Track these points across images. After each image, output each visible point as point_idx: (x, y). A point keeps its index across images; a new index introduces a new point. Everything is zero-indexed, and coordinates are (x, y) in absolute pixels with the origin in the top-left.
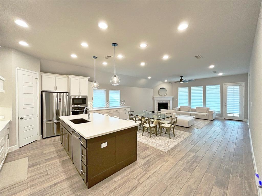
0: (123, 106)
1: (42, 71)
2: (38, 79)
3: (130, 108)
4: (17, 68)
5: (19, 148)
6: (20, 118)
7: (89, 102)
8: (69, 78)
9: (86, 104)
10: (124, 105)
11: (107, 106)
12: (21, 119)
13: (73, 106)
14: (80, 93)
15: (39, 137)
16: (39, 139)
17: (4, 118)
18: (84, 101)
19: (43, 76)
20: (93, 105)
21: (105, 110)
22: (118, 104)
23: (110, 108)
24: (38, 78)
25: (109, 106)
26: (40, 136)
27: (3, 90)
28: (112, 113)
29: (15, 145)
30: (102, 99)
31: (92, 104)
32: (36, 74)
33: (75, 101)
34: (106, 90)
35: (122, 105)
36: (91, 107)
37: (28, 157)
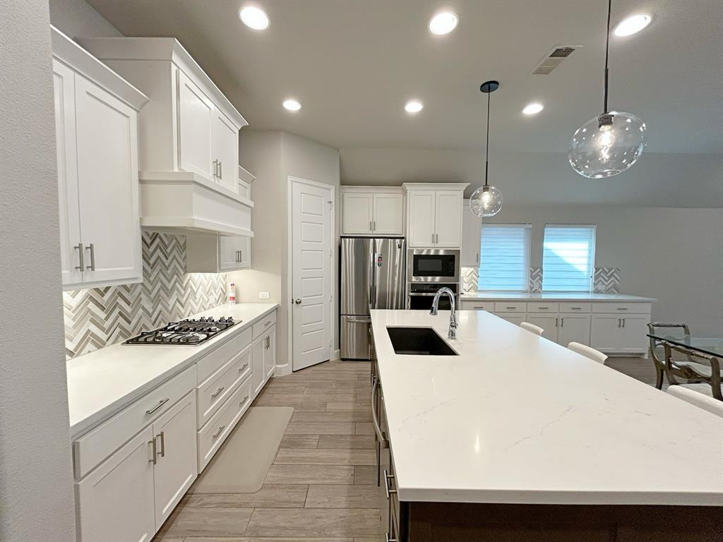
0: (608, 292)
1: (344, 182)
2: (334, 204)
3: (649, 306)
4: (290, 179)
5: (293, 372)
6: (294, 302)
7: (465, 272)
8: (405, 192)
9: (453, 275)
10: (615, 287)
11: (531, 288)
12: (297, 302)
13: (414, 279)
14: (435, 238)
15: (333, 355)
16: (334, 360)
17: (268, 297)
18: (447, 264)
19: (346, 195)
20: (479, 280)
21: (525, 303)
22: (585, 282)
23: (544, 297)
24: (333, 199)
25: (541, 287)
26: (336, 351)
27: (250, 230)
28: (555, 316)
29: (285, 363)
30: (515, 262)
31: (475, 277)
32: (329, 190)
33: (423, 265)
34: (531, 226)
35: (600, 287)
36: (472, 285)
37: (295, 408)
